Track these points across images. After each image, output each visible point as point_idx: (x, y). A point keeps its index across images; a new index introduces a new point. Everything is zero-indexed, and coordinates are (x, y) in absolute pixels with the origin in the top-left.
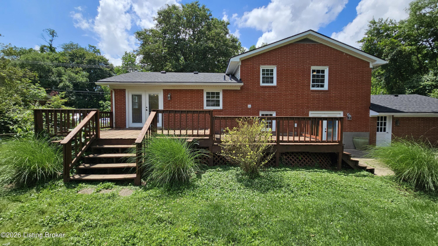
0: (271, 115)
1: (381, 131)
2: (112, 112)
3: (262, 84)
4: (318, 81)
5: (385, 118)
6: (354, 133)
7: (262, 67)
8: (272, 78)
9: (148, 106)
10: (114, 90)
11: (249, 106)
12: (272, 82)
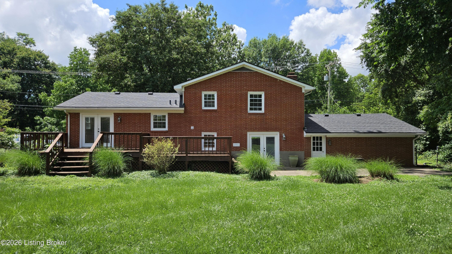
0: (212, 136)
1: (317, 150)
2: (67, 134)
3: (204, 108)
4: (256, 105)
5: (321, 138)
6: (289, 152)
7: (204, 93)
8: (214, 102)
9: (100, 127)
10: (69, 113)
11: (192, 128)
12: (214, 106)
